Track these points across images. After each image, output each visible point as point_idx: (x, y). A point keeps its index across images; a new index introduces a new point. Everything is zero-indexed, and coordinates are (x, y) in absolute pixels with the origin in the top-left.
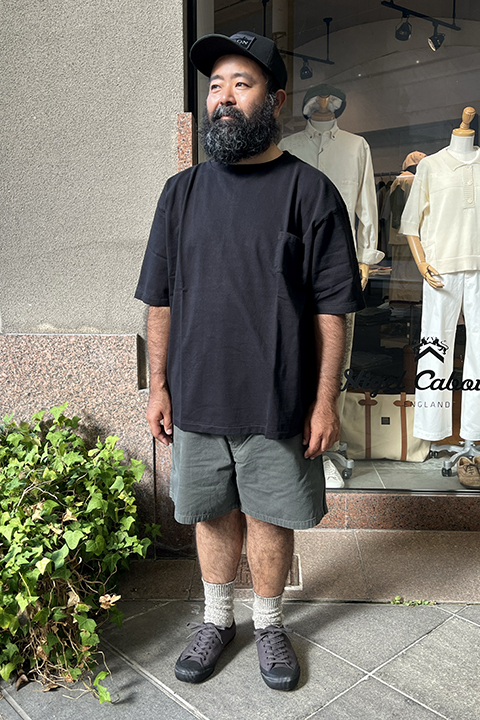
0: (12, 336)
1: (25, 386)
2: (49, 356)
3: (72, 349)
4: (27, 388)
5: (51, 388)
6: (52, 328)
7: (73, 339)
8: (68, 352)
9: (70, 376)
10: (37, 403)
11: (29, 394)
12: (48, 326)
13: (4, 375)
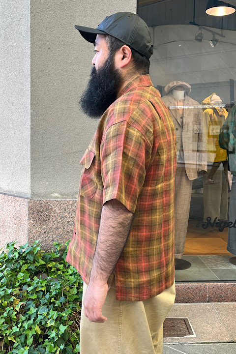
0: (38, 200)
1: (43, 228)
2: (58, 211)
3: (70, 207)
4: (44, 229)
5: (57, 228)
6: (59, 196)
7: (71, 202)
8: (68, 208)
9: (68, 222)
10: (49, 237)
11: (45, 232)
12: (56, 195)
13: (31, 221)
